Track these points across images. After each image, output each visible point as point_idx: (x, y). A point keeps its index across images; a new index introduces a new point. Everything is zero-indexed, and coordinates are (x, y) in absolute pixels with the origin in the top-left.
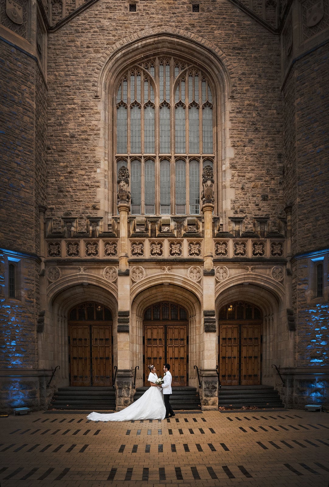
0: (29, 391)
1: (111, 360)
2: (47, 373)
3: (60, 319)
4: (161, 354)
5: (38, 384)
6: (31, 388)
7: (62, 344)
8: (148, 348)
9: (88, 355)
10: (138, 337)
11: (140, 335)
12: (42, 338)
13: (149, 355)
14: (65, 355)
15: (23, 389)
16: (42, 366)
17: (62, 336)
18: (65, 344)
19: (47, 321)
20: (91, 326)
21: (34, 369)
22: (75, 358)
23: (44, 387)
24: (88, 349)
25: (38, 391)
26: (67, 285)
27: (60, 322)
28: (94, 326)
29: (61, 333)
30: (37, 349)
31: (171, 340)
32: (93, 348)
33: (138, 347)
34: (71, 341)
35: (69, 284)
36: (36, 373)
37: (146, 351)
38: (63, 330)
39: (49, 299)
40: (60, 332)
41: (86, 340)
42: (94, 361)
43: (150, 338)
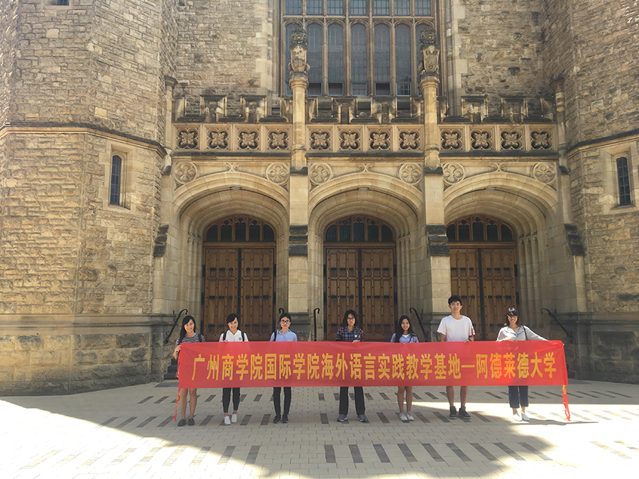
0: (131, 349)
1: (271, 299)
2: (166, 319)
3: (191, 240)
4: (353, 291)
5: (150, 338)
6: (137, 345)
7: (192, 277)
8: (332, 282)
9: (234, 293)
10: (317, 265)
11: (319, 263)
12: (162, 266)
13: (334, 292)
14: (196, 292)
15: (122, 347)
16: (157, 309)
17: (192, 264)
18: (197, 276)
19: (172, 240)
20: (240, 250)
21: (144, 314)
22: (212, 298)
23: (159, 342)
24: (235, 284)
25: (149, 349)
26: (206, 189)
27: (191, 243)
28: (245, 250)
29: (192, 260)
30: (152, 283)
31: (368, 269)
32: (242, 281)
33: (316, 280)
34: (207, 272)
35: (210, 187)
36: (147, 319)
37: (328, 286)
38: (195, 256)
39: (176, 209)
40: (190, 259)
41: (231, 269)
42: (244, 302)
43: (335, 267)
